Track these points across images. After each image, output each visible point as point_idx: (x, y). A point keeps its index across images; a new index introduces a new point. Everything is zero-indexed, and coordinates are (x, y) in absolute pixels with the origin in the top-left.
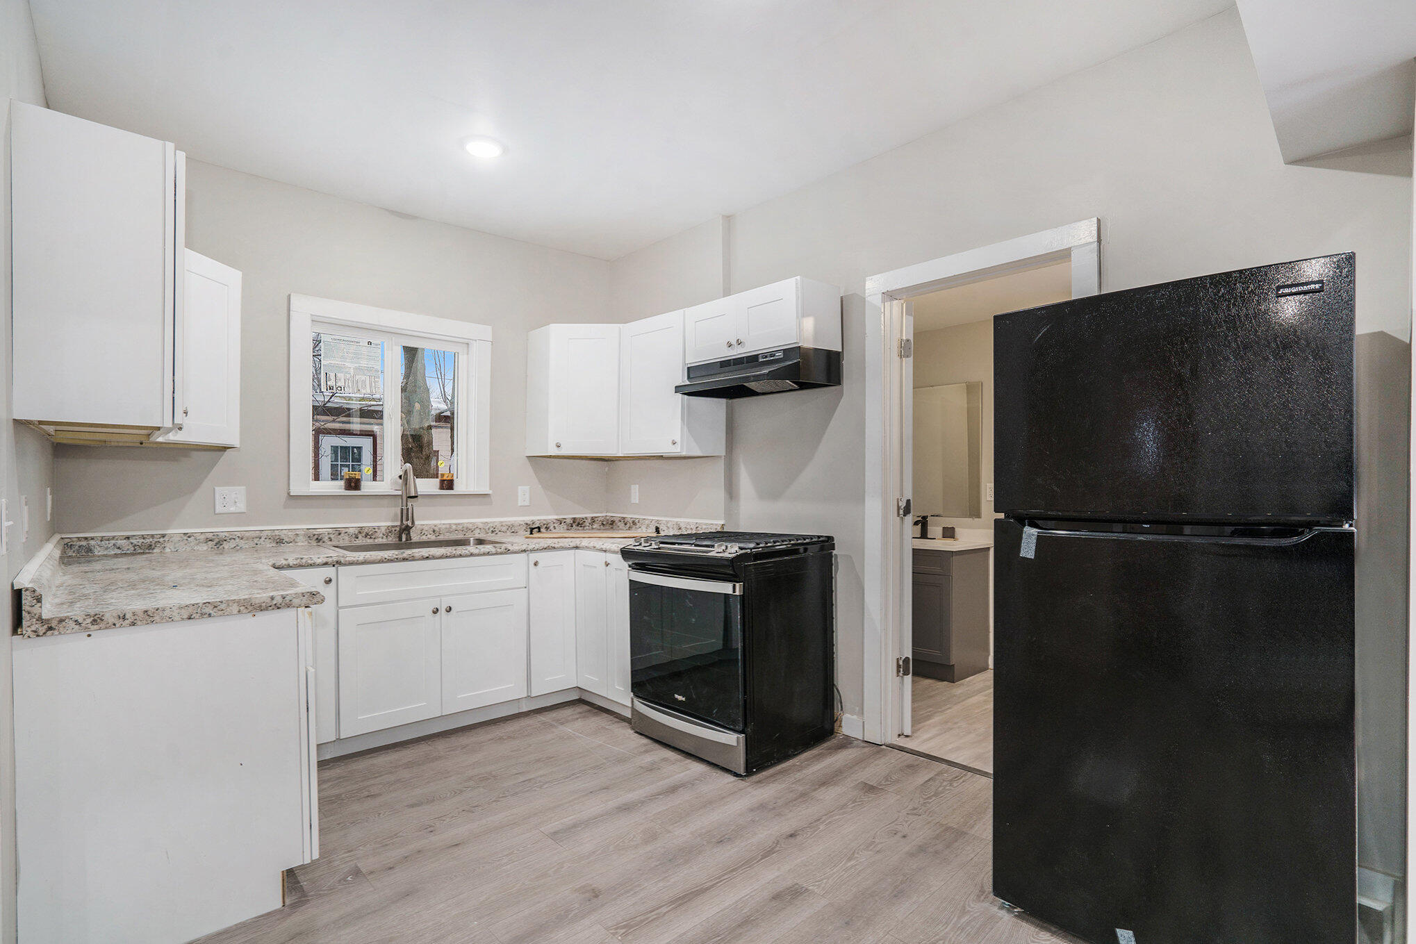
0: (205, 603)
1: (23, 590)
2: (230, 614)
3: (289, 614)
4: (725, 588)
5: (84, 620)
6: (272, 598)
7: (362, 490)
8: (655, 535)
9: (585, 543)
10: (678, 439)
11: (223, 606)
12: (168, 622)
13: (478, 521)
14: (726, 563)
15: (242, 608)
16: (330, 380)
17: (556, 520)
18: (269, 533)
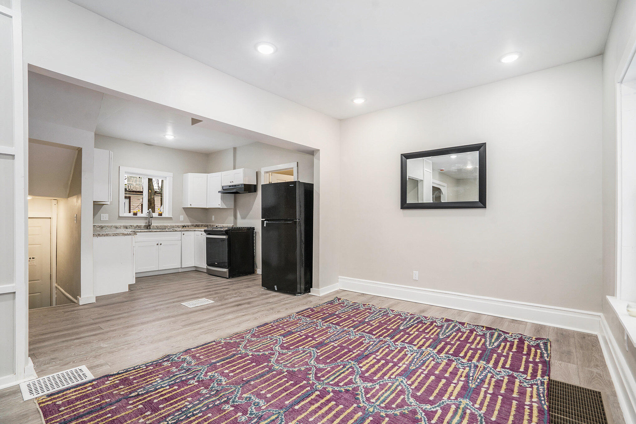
0: (116, 233)
4: (224, 237)
7: (138, 215)
9: (197, 229)
10: (220, 204)
11: (119, 234)
13: (169, 224)
15: (122, 235)
17: (191, 224)
18: (114, 226)
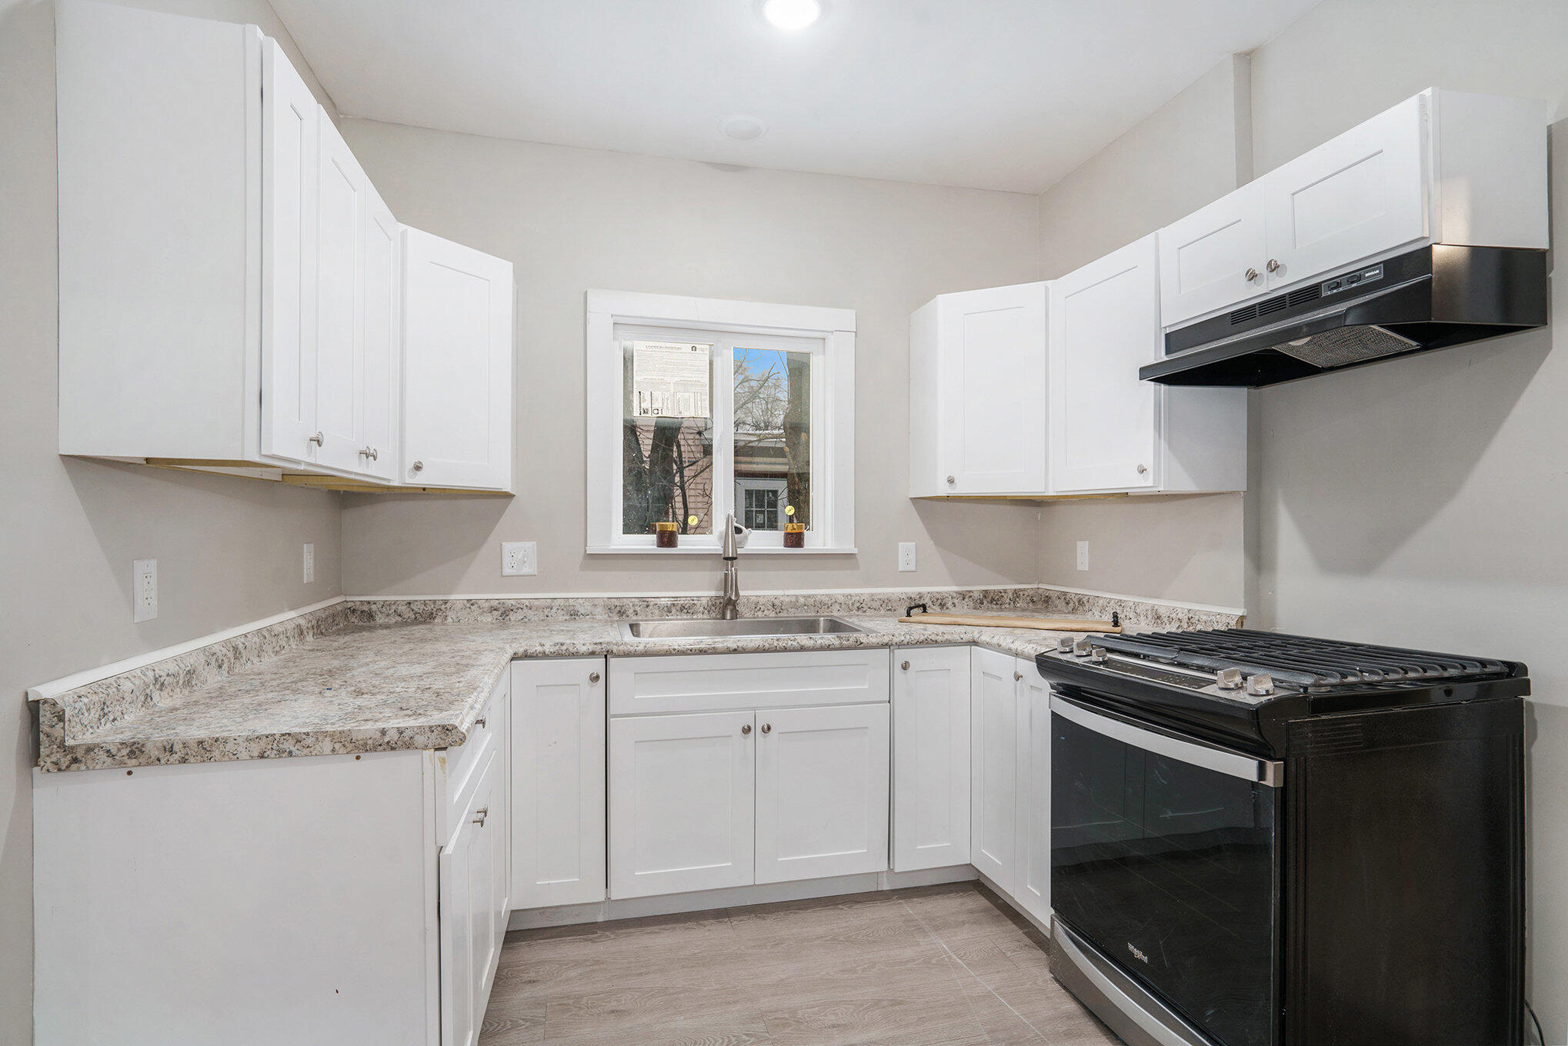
0: (283, 735)
1: (41, 702)
2: (321, 754)
3: (406, 761)
4: (1242, 767)
5: (119, 750)
6: (383, 732)
7: (679, 547)
8: (1110, 627)
9: (987, 636)
10: (1150, 463)
11: (309, 741)
12: (230, 760)
13: (838, 592)
14: (1243, 715)
15: (337, 746)
16: (645, 401)
17: (957, 592)
18: (562, 602)
